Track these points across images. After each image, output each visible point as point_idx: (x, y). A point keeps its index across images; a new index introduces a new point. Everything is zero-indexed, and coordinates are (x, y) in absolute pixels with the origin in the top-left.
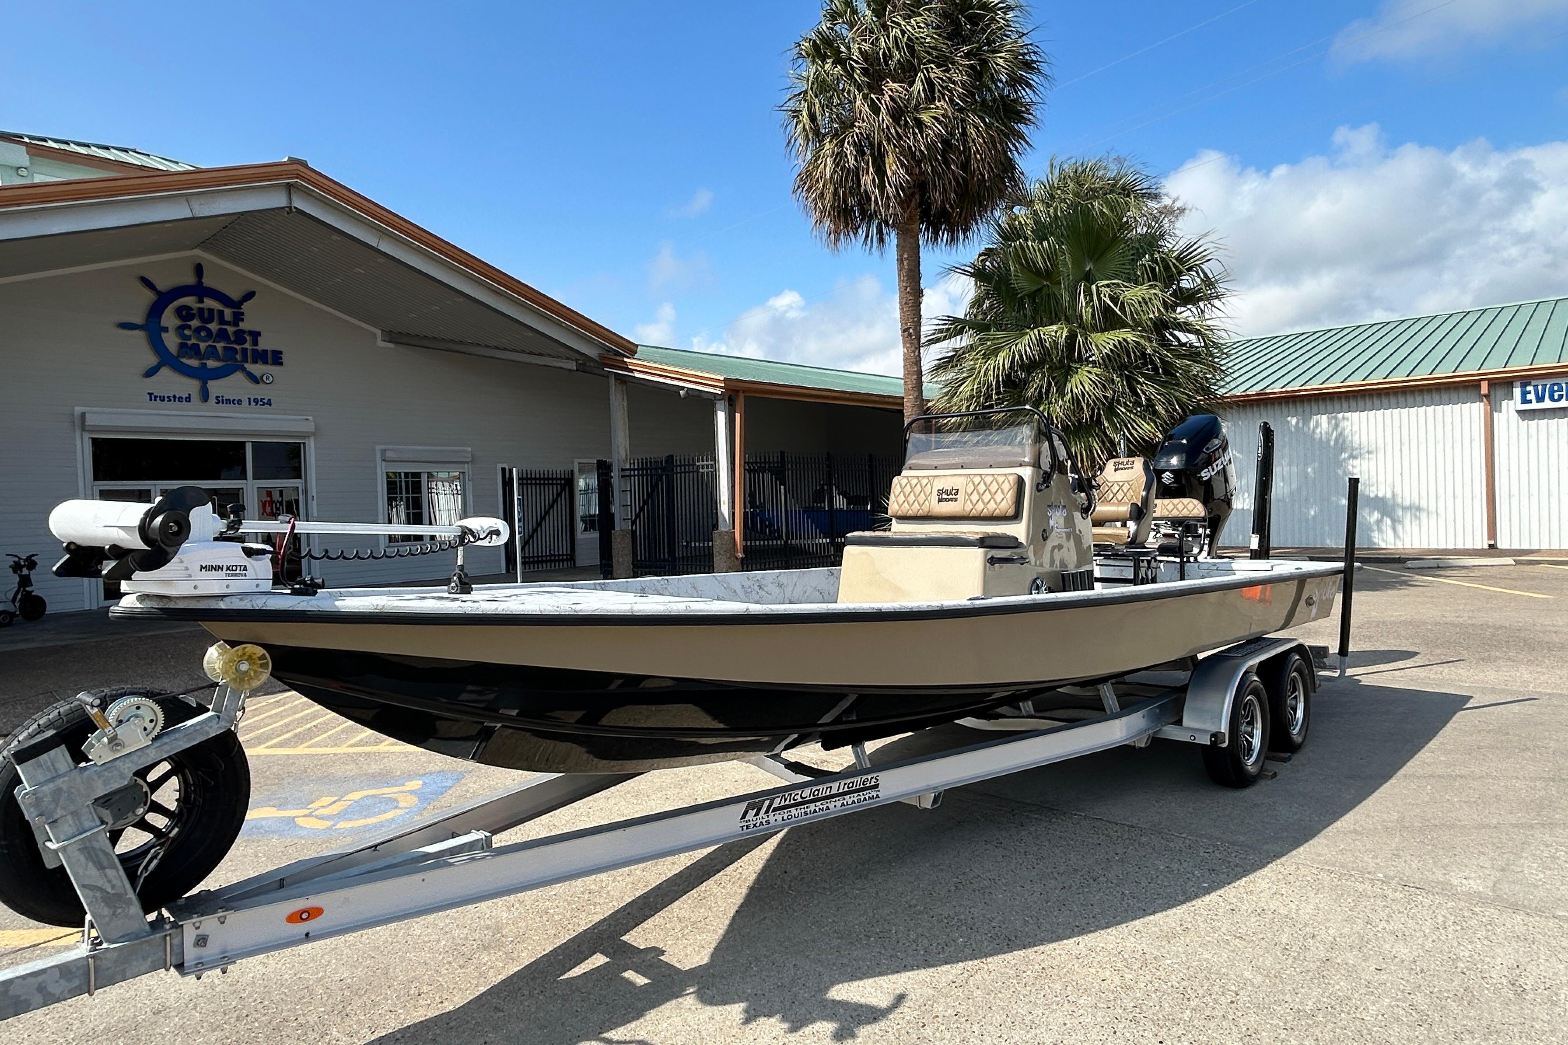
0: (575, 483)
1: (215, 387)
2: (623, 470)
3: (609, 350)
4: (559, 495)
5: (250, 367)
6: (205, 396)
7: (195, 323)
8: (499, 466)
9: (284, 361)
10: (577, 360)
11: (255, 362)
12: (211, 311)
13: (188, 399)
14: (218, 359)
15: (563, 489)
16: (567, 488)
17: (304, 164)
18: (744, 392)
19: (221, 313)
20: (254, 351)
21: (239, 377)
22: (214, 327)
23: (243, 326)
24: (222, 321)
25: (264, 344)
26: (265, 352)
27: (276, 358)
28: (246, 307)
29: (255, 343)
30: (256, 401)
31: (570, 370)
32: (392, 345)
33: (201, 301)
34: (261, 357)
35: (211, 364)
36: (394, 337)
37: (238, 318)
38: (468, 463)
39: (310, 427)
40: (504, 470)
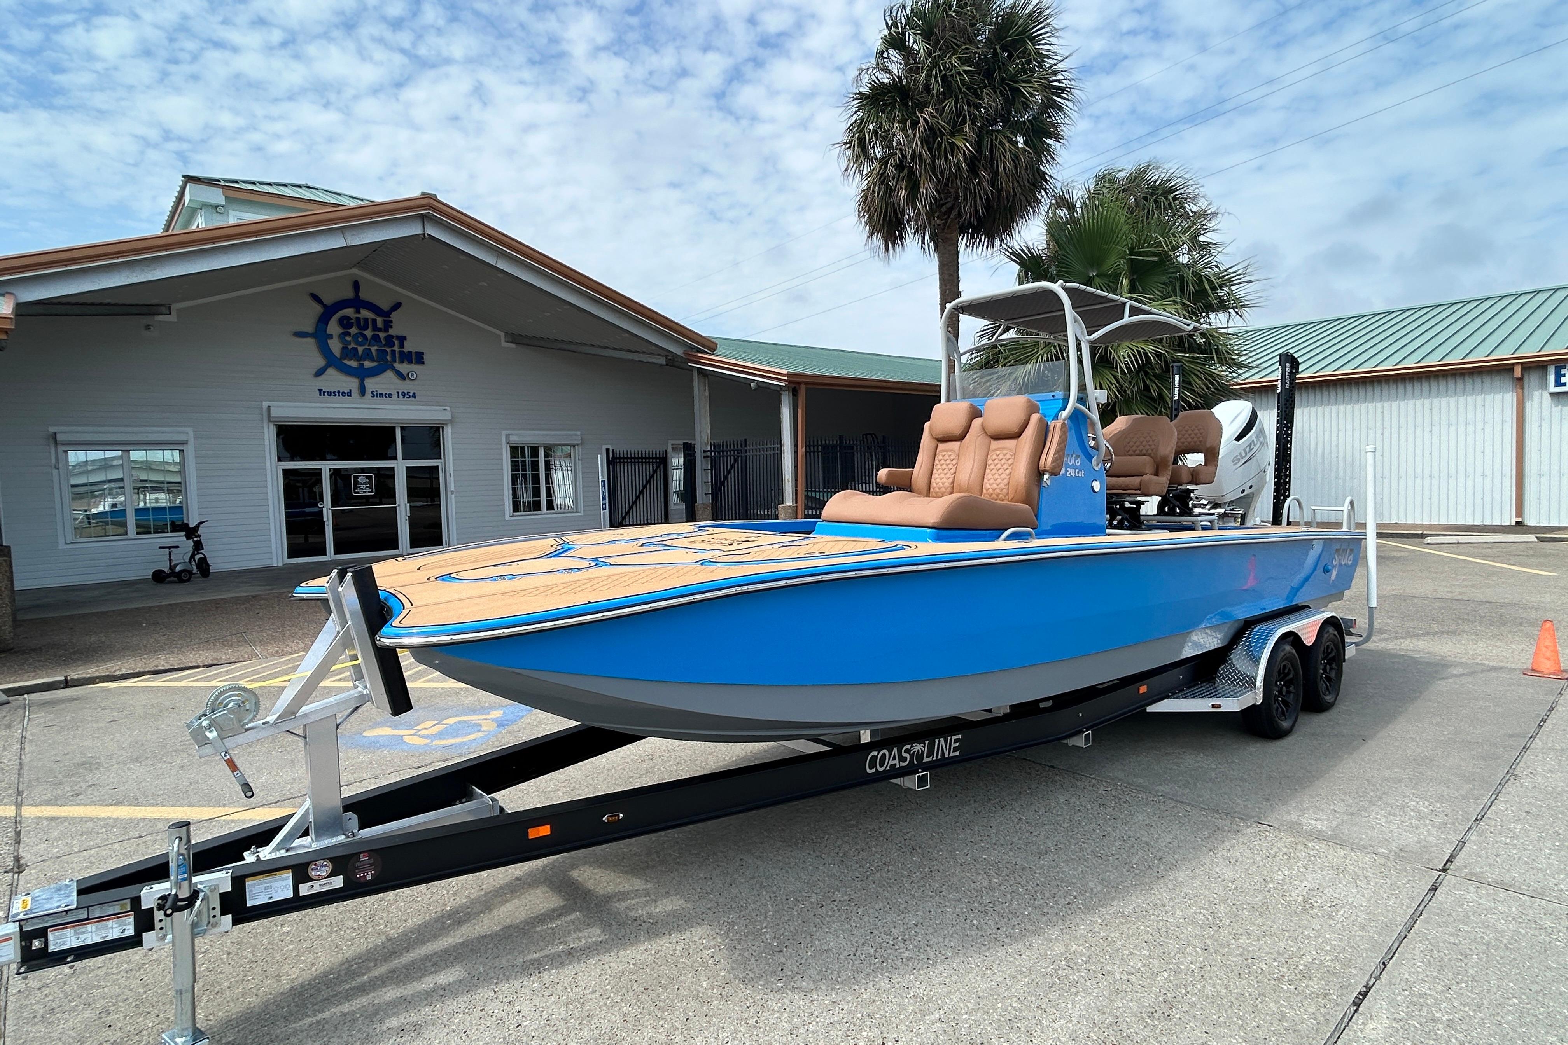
0: (669, 460)
1: (371, 384)
2: (705, 451)
3: (692, 348)
4: (655, 472)
5: (397, 366)
6: (363, 391)
7: (354, 330)
8: (605, 447)
9: (425, 360)
10: (666, 356)
11: (402, 362)
12: (366, 320)
13: (350, 394)
14: (372, 360)
15: (658, 467)
16: (662, 466)
17: (433, 197)
18: (806, 383)
19: (374, 321)
20: (401, 353)
21: (389, 375)
22: (369, 333)
23: (392, 332)
24: (375, 328)
25: (409, 347)
26: (410, 353)
27: (419, 358)
28: (394, 316)
29: (402, 346)
30: (404, 394)
31: (661, 365)
32: (513, 346)
33: (358, 312)
34: (407, 358)
35: (368, 364)
36: (515, 338)
37: (388, 325)
38: (578, 445)
39: (447, 416)
40: (608, 450)
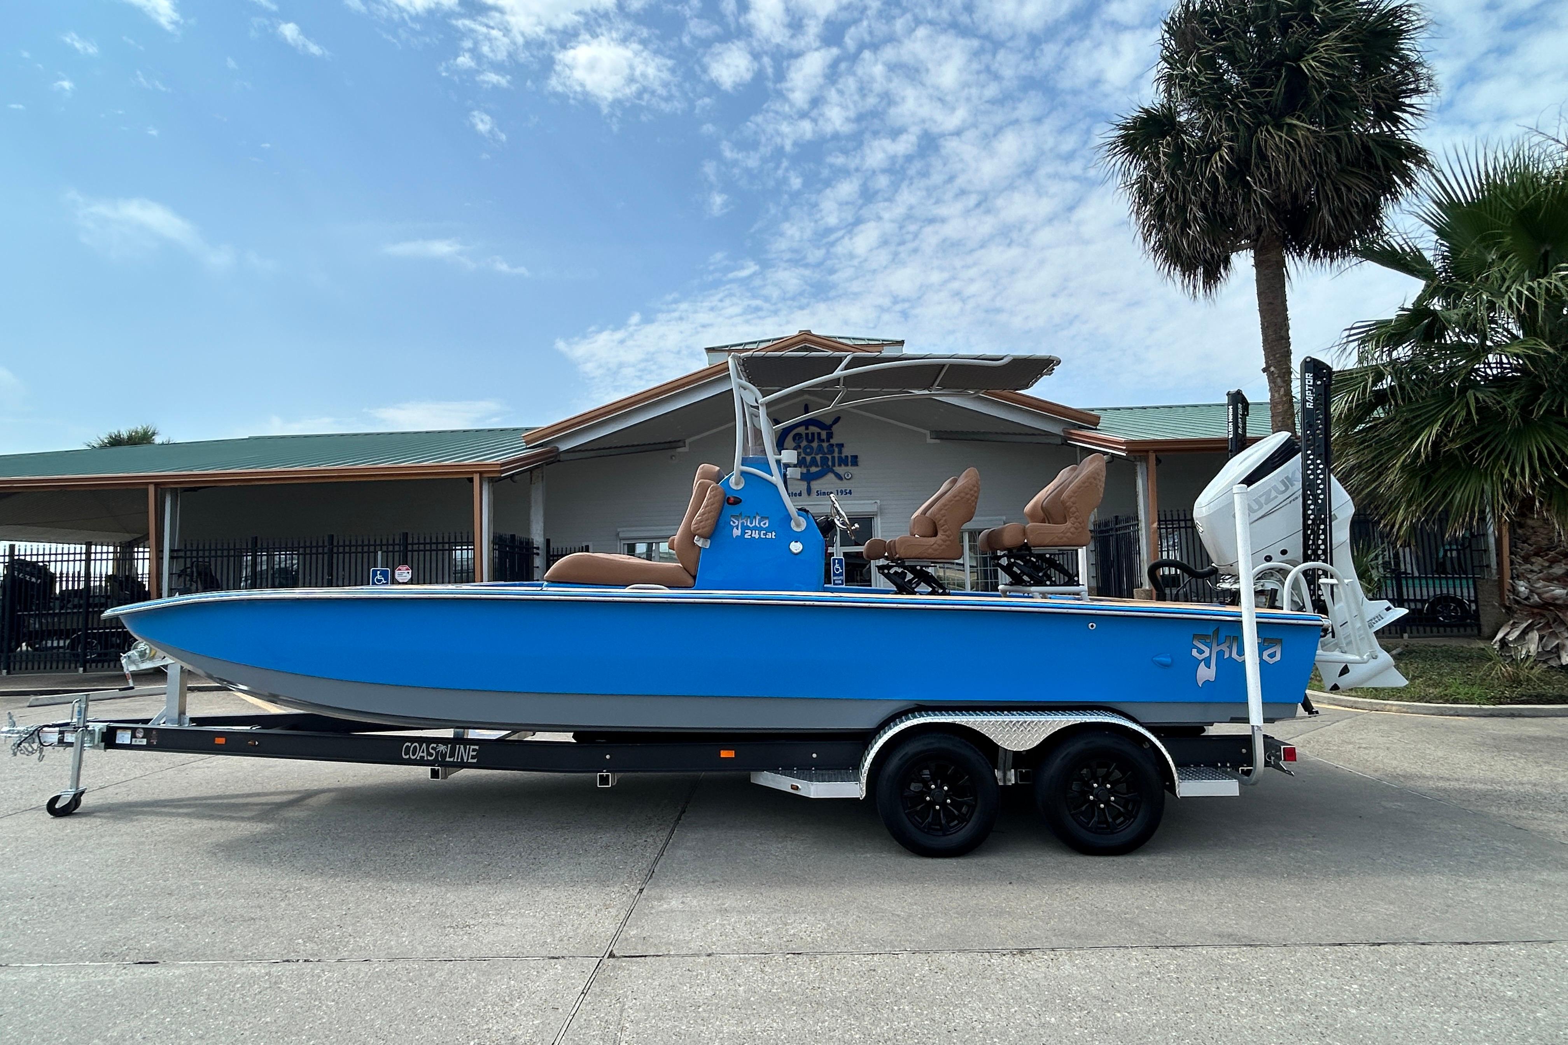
1: (816, 485)
3: (1072, 425)
5: (837, 469)
6: (809, 492)
7: (804, 443)
11: (840, 465)
12: (813, 434)
13: (800, 494)
14: (817, 466)
18: (1154, 451)
19: (819, 434)
20: (840, 458)
21: (831, 476)
22: (815, 445)
23: (832, 441)
24: (821, 440)
26: (847, 457)
27: (855, 461)
28: (834, 428)
29: (840, 452)
30: (842, 492)
32: (938, 441)
33: (807, 429)
34: (844, 461)
35: (814, 469)
36: (941, 435)
37: (830, 436)
39: (874, 508)
